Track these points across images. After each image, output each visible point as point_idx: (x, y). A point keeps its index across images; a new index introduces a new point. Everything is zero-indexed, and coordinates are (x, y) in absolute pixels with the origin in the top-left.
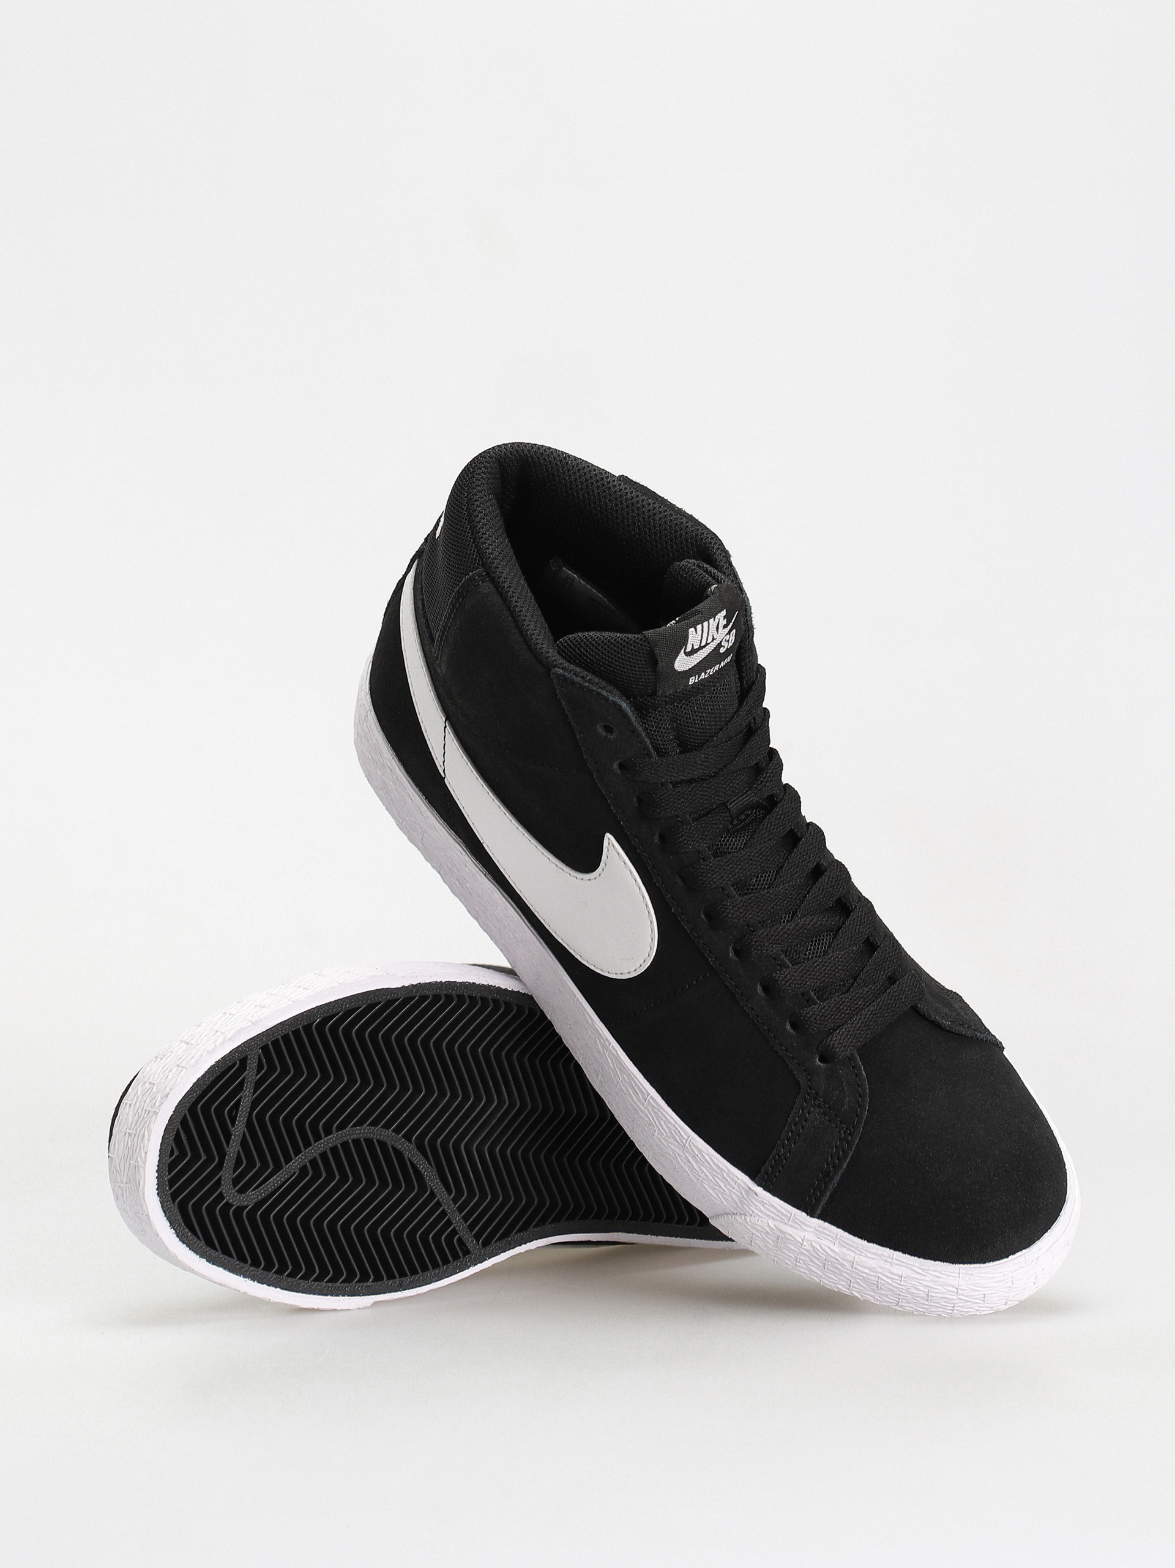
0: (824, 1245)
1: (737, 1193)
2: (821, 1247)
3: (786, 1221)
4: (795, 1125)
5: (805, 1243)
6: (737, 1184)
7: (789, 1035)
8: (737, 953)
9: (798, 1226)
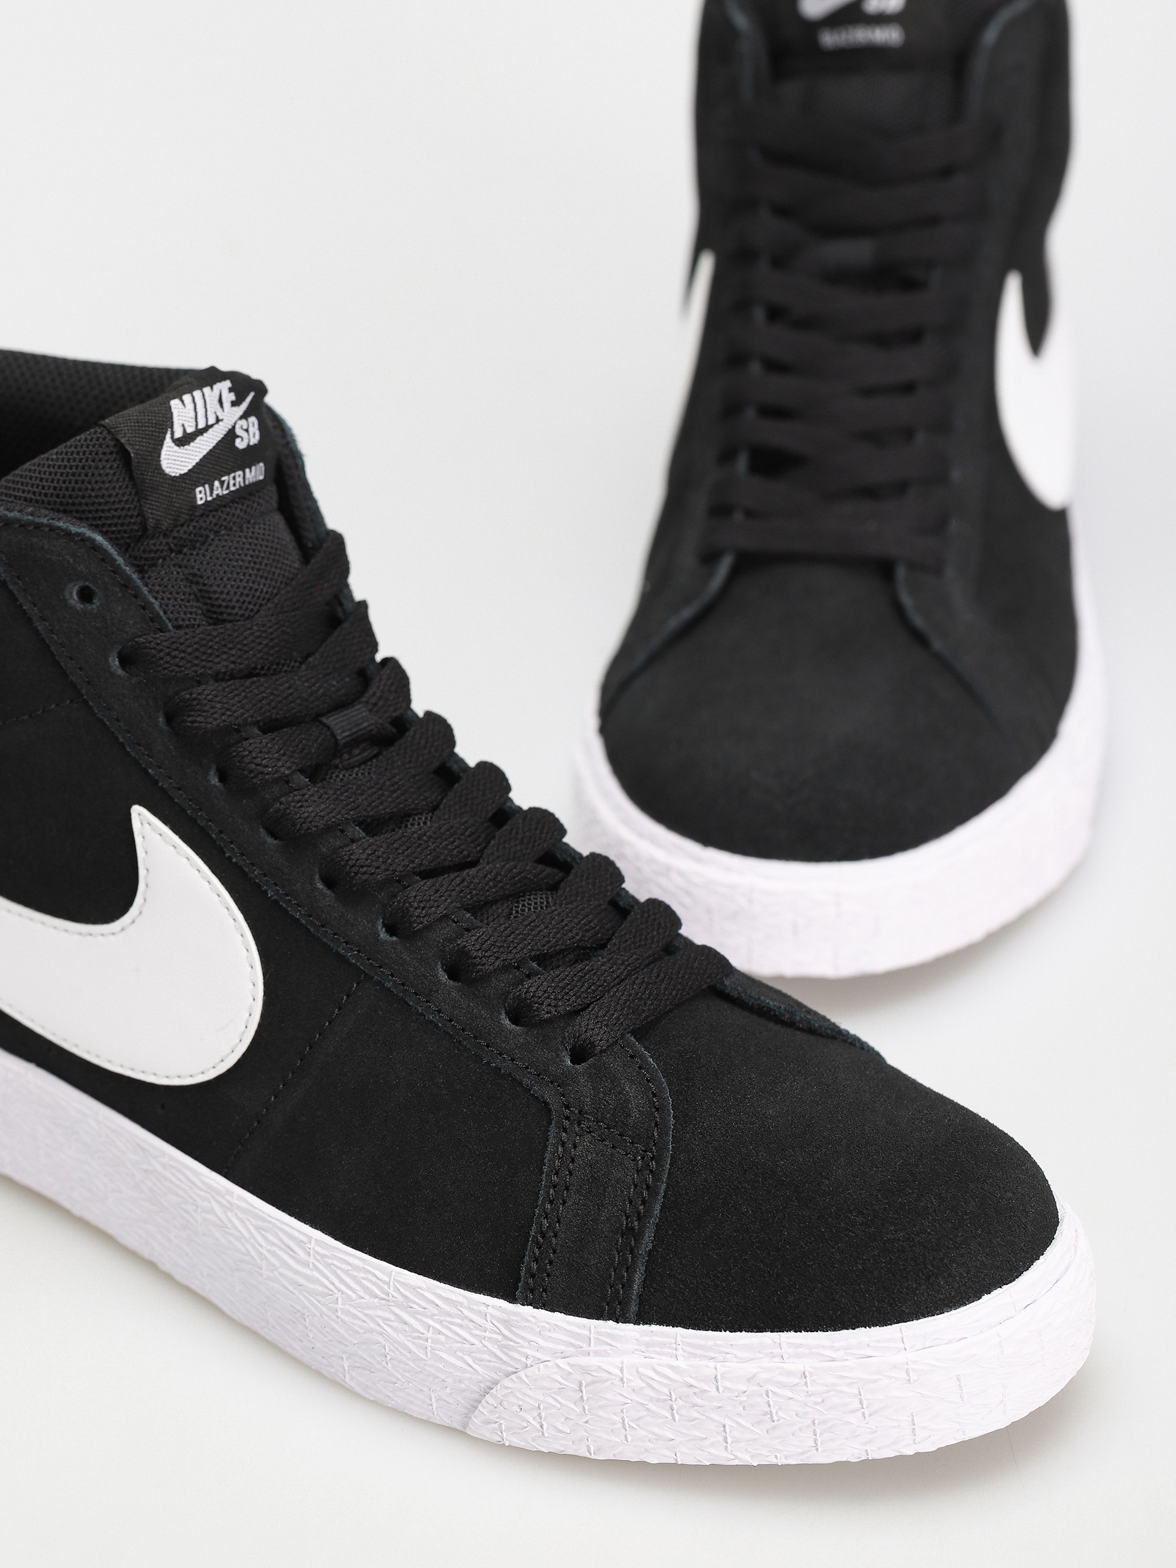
0: (659, 1365)
1: (495, 1336)
2: (655, 1370)
3: (585, 1347)
4: (557, 1173)
5: (626, 1375)
6: (489, 1318)
7: (510, 1033)
8: (391, 930)
9: (608, 1348)
